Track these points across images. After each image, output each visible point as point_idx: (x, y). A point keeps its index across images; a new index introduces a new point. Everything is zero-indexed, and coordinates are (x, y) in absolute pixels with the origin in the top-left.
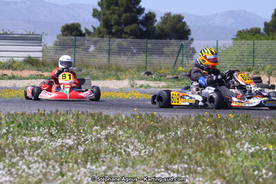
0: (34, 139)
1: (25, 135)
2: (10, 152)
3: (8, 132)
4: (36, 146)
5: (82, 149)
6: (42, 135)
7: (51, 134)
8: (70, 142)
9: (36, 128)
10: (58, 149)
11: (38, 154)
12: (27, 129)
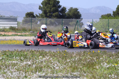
0: (14, 62)
1: (10, 60)
2: (3, 68)
3: (3, 59)
4: (14, 65)
5: (34, 66)
6: (17, 60)
7: (21, 60)
8: (29, 63)
9: (15, 57)
10: (24, 66)
11: (15, 68)
12: (11, 58)
